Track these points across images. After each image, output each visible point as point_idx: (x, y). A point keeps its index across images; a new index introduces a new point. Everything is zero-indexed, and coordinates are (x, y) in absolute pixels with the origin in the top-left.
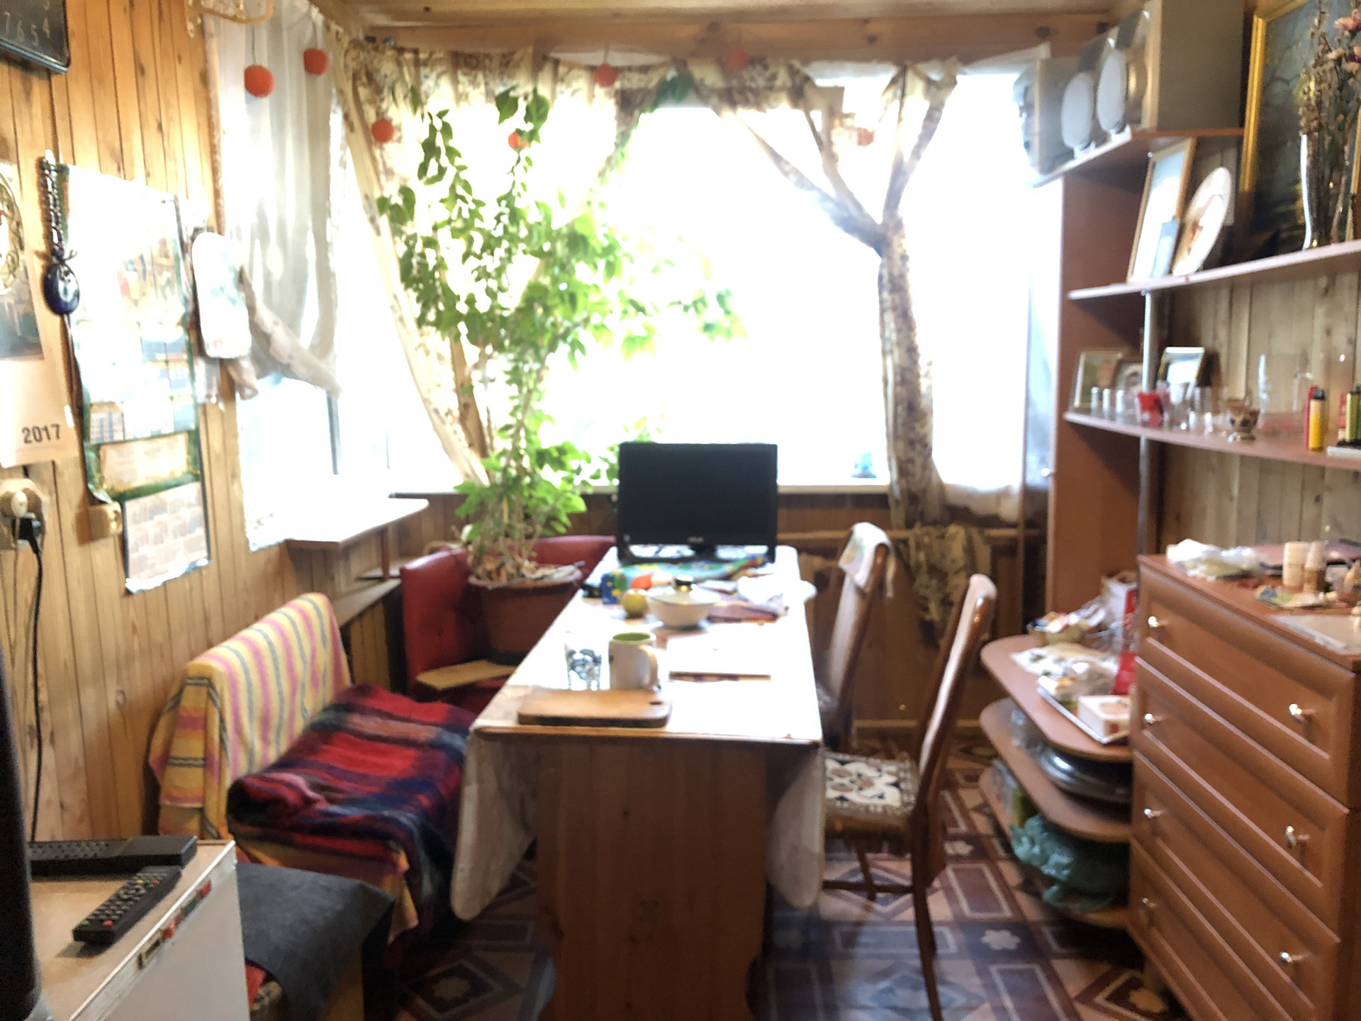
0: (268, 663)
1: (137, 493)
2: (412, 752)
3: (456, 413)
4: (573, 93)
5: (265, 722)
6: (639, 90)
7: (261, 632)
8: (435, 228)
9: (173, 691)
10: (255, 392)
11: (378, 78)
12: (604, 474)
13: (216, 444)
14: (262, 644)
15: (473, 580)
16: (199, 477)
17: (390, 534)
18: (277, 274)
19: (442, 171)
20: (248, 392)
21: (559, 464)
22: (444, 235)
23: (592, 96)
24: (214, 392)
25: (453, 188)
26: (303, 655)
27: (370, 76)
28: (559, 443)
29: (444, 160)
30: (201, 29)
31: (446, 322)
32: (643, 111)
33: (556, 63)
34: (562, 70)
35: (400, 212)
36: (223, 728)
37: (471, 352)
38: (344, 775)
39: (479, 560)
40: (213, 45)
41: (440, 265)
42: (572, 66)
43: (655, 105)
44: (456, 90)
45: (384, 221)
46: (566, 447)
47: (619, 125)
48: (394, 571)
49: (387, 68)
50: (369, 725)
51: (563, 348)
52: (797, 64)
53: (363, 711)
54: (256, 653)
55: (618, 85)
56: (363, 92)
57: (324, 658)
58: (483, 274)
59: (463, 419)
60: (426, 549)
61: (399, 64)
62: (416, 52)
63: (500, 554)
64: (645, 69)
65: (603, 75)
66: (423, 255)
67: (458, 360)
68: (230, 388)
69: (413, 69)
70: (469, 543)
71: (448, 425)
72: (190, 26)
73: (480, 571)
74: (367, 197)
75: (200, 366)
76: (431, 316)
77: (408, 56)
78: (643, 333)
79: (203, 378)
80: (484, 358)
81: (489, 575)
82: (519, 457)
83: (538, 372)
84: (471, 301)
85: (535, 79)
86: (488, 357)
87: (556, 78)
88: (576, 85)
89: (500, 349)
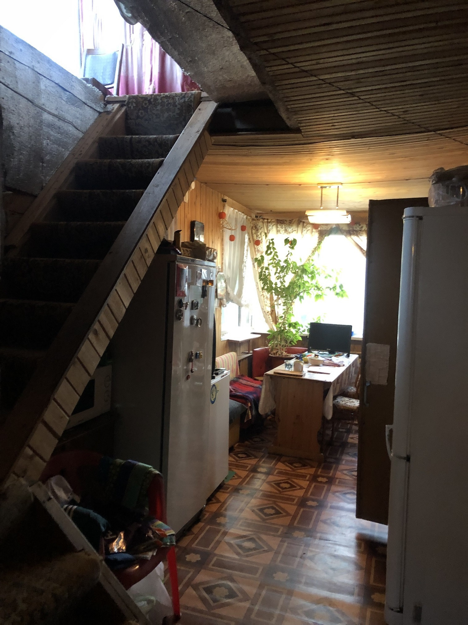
2: (253, 388)
3: (270, 312)
4: (307, 231)
6: (325, 230)
8: (269, 265)
10: (226, 306)
11: (258, 227)
12: (306, 331)
15: (270, 355)
17: (251, 342)
18: (231, 277)
19: (271, 252)
20: (224, 306)
21: (294, 327)
22: (271, 267)
23: (312, 232)
24: (218, 305)
25: (274, 256)
26: (231, 365)
27: (256, 227)
28: (295, 322)
29: (272, 250)
30: (223, 231)
31: (270, 290)
32: (326, 236)
33: (304, 222)
34: (305, 224)
35: (260, 262)
37: (275, 297)
38: (238, 389)
39: (272, 350)
41: (269, 274)
42: (307, 224)
43: (329, 235)
44: (277, 229)
45: (256, 264)
46: (297, 323)
47: (319, 240)
48: (251, 351)
49: (260, 224)
50: (244, 382)
51: (298, 298)
53: (242, 379)
54: (223, 361)
55: (319, 229)
56: (254, 231)
57: (235, 367)
58: (279, 278)
59: (271, 314)
60: (260, 347)
61: (263, 223)
62: (268, 219)
63: (278, 349)
64: (327, 225)
65: (315, 226)
66: (265, 272)
67: (271, 299)
68: (221, 305)
69: (266, 224)
70: (270, 346)
71: (267, 316)
73: (272, 353)
74: (252, 258)
75: (217, 300)
76: (266, 287)
77: (266, 221)
78: (321, 294)
80: (278, 299)
81: (274, 354)
82: (284, 325)
83: (291, 303)
84: (276, 284)
85: (298, 227)
86: (279, 299)
87: (303, 227)
88: (308, 229)
89: (282, 297)
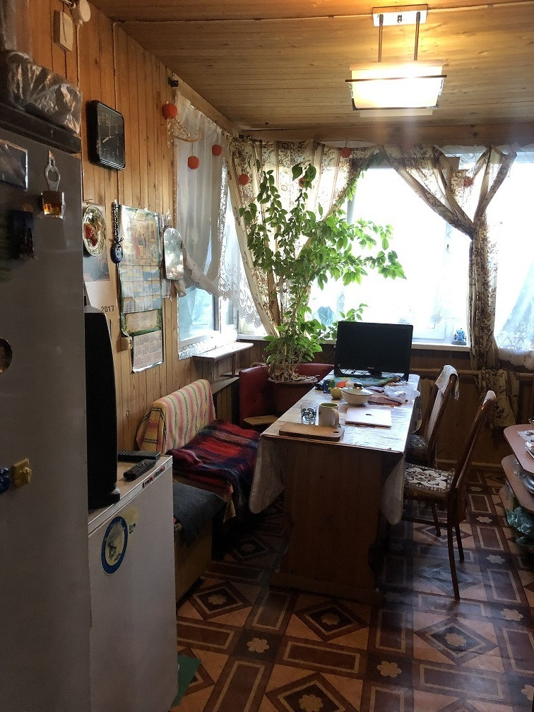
0: (184, 406)
1: (138, 334)
2: (239, 448)
3: (268, 305)
4: (330, 161)
5: (181, 429)
6: (361, 159)
7: (181, 393)
8: (264, 221)
9: (147, 412)
10: (185, 294)
11: (244, 153)
12: (331, 336)
13: (168, 315)
14: (182, 398)
15: (270, 379)
16: (161, 328)
17: (236, 357)
18: (196, 241)
19: (268, 197)
20: (182, 294)
21: (311, 330)
22: (268, 226)
23: (338, 162)
24: (169, 293)
25: (273, 204)
26: (197, 405)
27: (240, 154)
28: (311, 320)
29: (270, 192)
30: (173, 144)
31: (267, 265)
32: (362, 169)
33: (324, 146)
34: (326, 149)
35: (248, 215)
36: (165, 429)
37: (277, 279)
38: (211, 454)
39: (273, 371)
40: (177, 150)
41: (266, 237)
42: (330, 148)
43: (367, 167)
44: (277, 158)
45: (242, 219)
46: (315, 323)
47: (350, 176)
48: (237, 374)
49: (247, 149)
50: (223, 436)
51: (317, 278)
52: (437, 147)
53: (220, 430)
54: (180, 401)
55: (351, 156)
56: (236, 161)
57: (206, 407)
58: (282, 243)
59: (271, 307)
60: (252, 365)
61: (253, 147)
62: (261, 141)
63: (283, 369)
64: (364, 149)
65: (344, 152)
66: (258, 234)
67: (270, 281)
68: (175, 292)
69: (259, 149)
70: (270, 363)
71: (264, 311)
72: (169, 143)
73: (273, 376)
74: (235, 209)
75: (164, 282)
76: (260, 261)
77: (257, 143)
79: (165, 287)
80: (282, 281)
81: (277, 377)
82: (293, 326)
83: (305, 288)
84: (278, 255)
85: (313, 154)
86: (284, 281)
87: (323, 154)
88: (331, 157)
89: (289, 277)
